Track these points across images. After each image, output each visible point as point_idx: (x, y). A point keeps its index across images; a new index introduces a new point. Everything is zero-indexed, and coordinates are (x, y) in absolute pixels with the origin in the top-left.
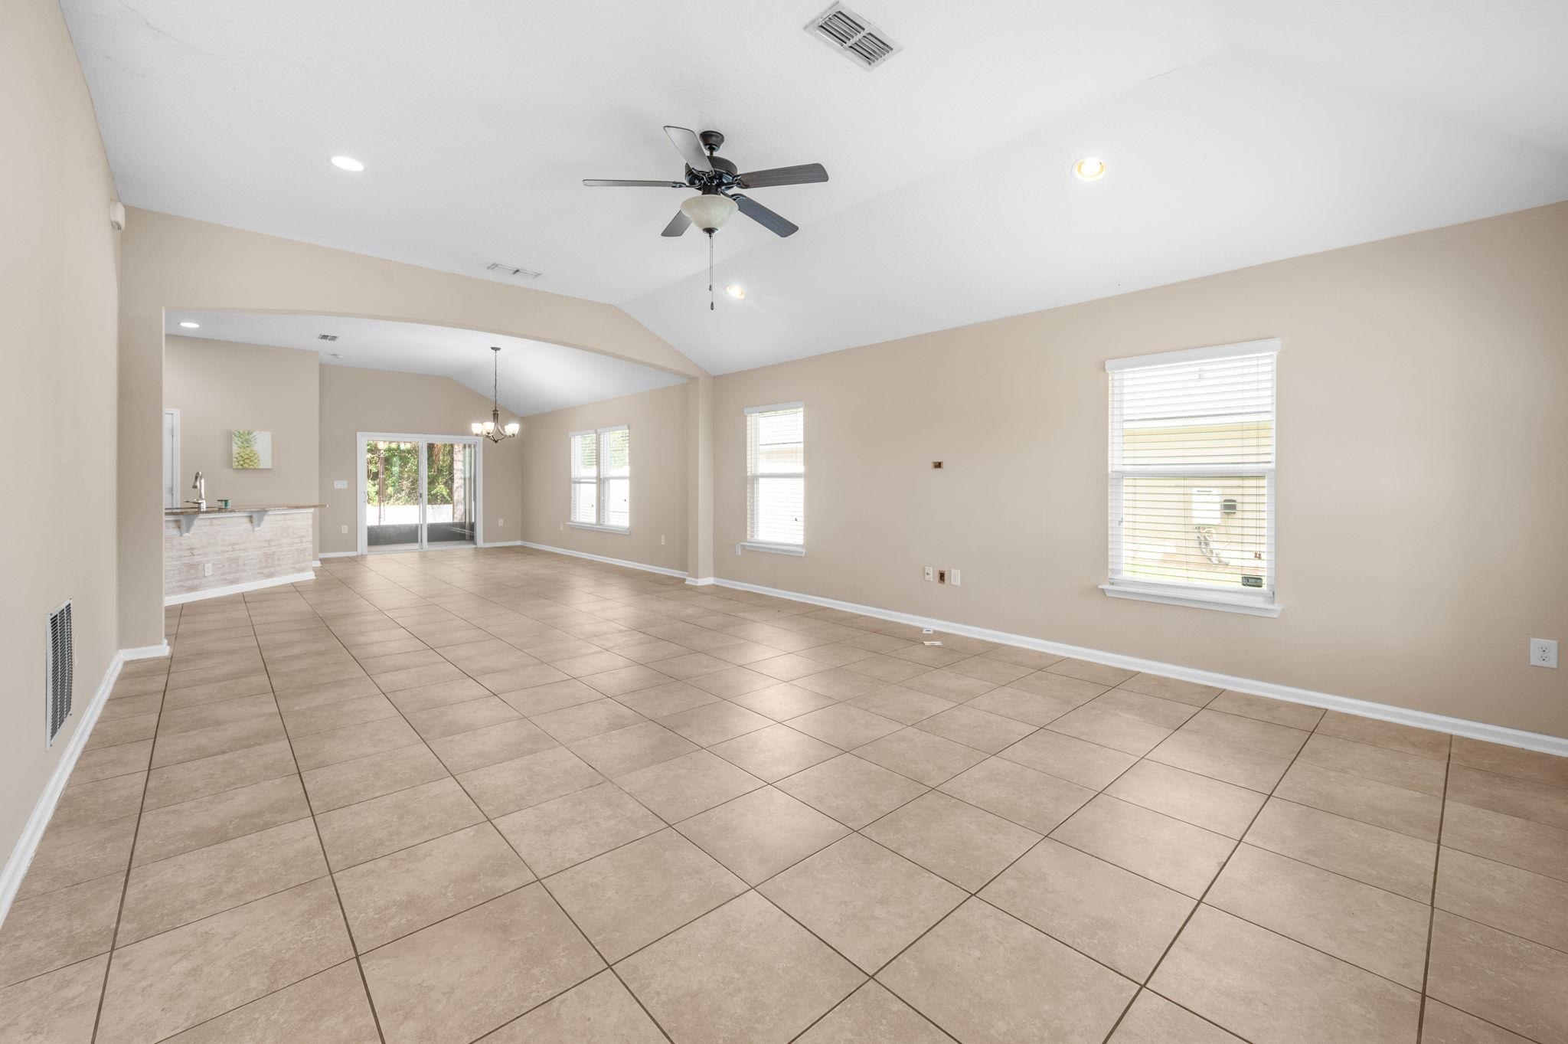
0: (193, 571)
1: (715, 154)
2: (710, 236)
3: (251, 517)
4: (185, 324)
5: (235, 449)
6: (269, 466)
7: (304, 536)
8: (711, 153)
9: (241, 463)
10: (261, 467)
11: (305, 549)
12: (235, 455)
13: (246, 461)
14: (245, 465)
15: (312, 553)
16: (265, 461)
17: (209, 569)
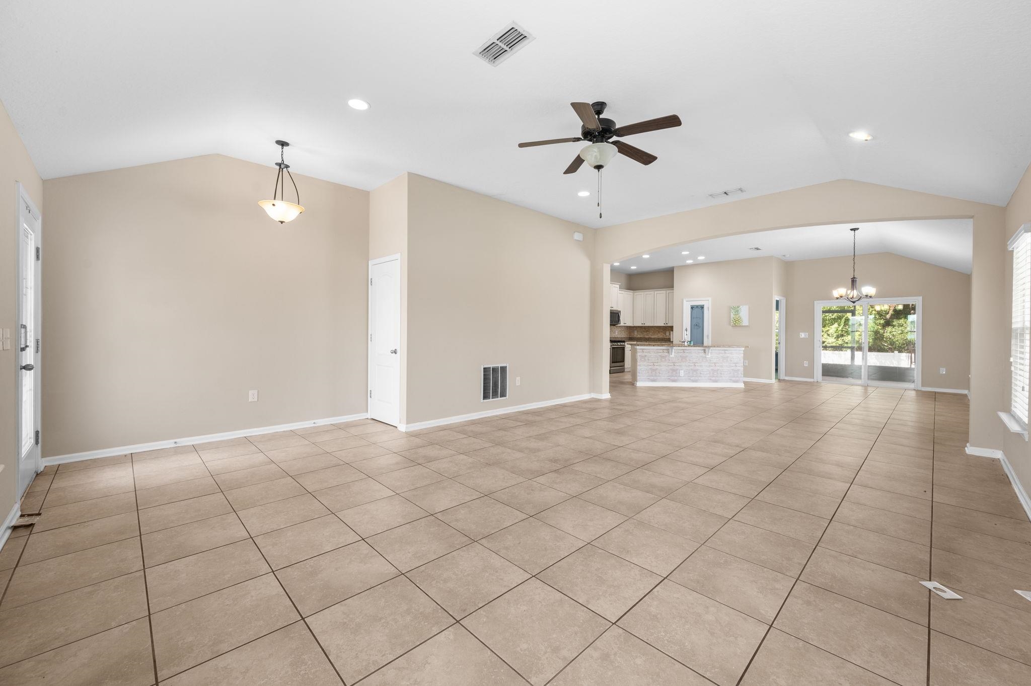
0: (674, 373)
1: (601, 116)
2: (599, 171)
3: (705, 350)
4: (683, 253)
5: (732, 316)
6: (747, 324)
7: (737, 363)
8: (599, 117)
9: (735, 323)
10: (743, 325)
11: (738, 370)
12: (732, 317)
13: (737, 322)
14: (736, 324)
15: (742, 373)
16: (745, 322)
17: (682, 373)
